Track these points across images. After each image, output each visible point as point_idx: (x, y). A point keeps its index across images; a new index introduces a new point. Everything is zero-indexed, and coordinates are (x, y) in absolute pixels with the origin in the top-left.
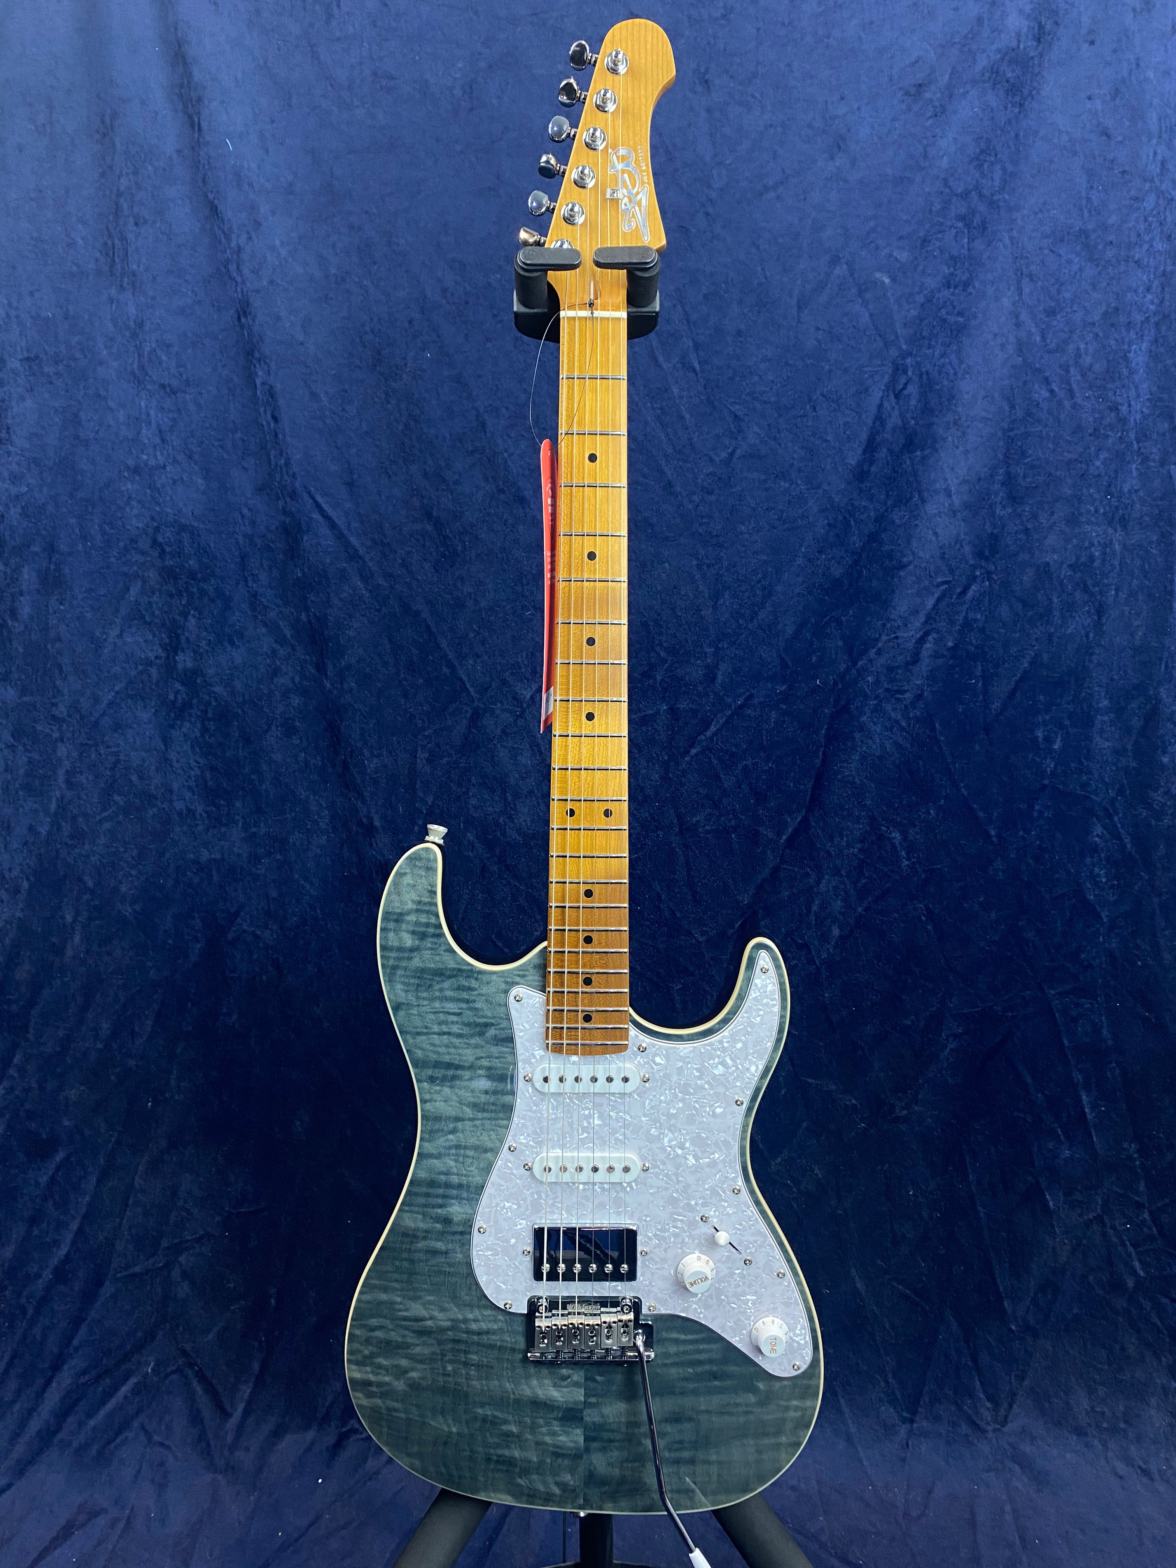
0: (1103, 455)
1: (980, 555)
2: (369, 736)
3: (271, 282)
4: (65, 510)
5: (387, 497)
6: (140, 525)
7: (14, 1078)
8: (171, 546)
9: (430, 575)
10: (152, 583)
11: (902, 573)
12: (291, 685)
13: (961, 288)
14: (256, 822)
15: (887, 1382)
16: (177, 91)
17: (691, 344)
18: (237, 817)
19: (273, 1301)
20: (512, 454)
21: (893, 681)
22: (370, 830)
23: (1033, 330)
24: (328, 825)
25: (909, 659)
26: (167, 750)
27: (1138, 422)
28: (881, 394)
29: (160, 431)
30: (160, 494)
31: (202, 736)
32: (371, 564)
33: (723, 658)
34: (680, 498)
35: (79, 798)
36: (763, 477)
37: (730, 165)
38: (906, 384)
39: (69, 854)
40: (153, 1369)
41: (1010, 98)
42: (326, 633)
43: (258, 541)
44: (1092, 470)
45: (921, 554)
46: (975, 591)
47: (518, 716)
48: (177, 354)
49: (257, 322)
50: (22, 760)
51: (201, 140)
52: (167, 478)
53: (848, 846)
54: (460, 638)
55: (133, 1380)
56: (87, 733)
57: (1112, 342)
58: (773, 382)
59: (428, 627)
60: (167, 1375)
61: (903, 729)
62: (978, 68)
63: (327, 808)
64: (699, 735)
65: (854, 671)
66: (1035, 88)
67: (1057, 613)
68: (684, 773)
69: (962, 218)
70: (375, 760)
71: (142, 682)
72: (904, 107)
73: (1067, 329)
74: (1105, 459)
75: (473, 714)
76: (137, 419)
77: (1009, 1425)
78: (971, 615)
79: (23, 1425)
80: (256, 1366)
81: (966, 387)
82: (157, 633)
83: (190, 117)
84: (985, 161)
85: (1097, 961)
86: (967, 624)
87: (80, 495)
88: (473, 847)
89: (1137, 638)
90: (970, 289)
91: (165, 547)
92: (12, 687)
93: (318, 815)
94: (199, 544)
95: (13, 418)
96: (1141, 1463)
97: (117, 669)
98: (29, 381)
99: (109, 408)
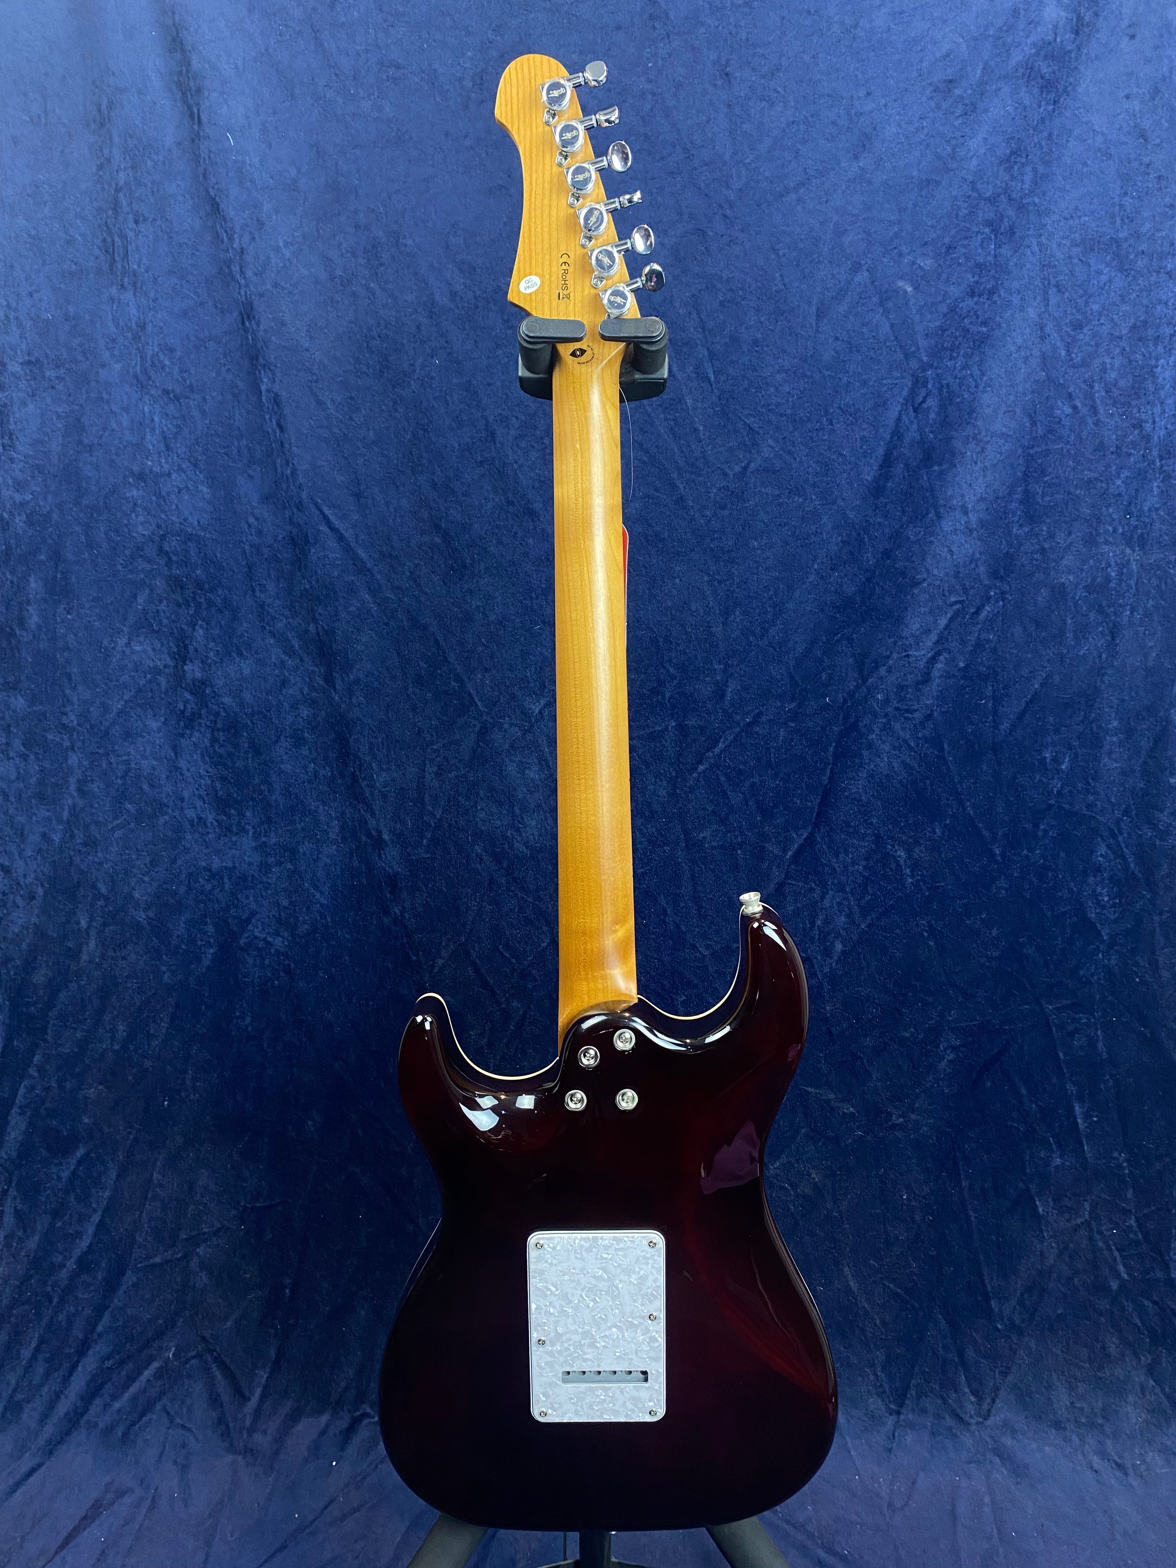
0: (1125, 473)
1: (994, 574)
2: (378, 750)
3: (276, 285)
4: (70, 518)
5: (395, 509)
6: (146, 533)
7: (34, 1078)
8: (177, 555)
9: (438, 589)
10: (159, 592)
11: (916, 591)
12: (299, 697)
13: (985, 296)
14: (266, 832)
15: (876, 1375)
16: (176, 79)
17: (706, 353)
18: (247, 827)
19: (287, 1291)
20: (522, 466)
21: (902, 700)
22: (379, 843)
23: (1058, 344)
24: (338, 835)
25: (920, 678)
26: (177, 758)
27: (1162, 438)
28: (899, 408)
29: (165, 438)
30: (164, 500)
31: (212, 746)
32: (379, 577)
33: (732, 674)
34: (692, 513)
35: (91, 806)
36: (777, 492)
37: (749, 164)
38: (925, 398)
39: (82, 860)
40: (174, 1355)
41: (1044, 95)
42: (334, 646)
43: (265, 551)
44: (1112, 489)
45: (935, 572)
46: (988, 612)
47: (526, 731)
48: (180, 359)
49: (262, 327)
50: (34, 767)
51: (201, 133)
52: (172, 485)
53: (853, 863)
54: (468, 651)
55: (155, 1365)
56: (97, 742)
57: (1139, 357)
58: (789, 393)
59: (437, 641)
60: (187, 1361)
61: (911, 749)
62: (1013, 62)
63: (337, 818)
64: (707, 751)
65: (864, 689)
66: (1071, 84)
67: (1070, 635)
68: (692, 790)
69: (989, 223)
70: (384, 774)
71: (151, 691)
72: (933, 104)
73: (1093, 343)
74: (1127, 477)
75: (481, 728)
76: (141, 424)
77: (992, 1418)
78: (984, 636)
79: (51, 1406)
80: (273, 1353)
81: (987, 400)
82: (165, 642)
83: (189, 108)
84: (1016, 163)
85: (1096, 978)
86: (979, 645)
87: (85, 502)
88: (481, 859)
89: (1150, 659)
90: (995, 298)
91: (171, 555)
92: (22, 696)
93: (328, 824)
94: (205, 554)
95: (16, 423)
96: (1117, 1459)
97: (125, 678)
98: (31, 386)
99: (112, 412)
